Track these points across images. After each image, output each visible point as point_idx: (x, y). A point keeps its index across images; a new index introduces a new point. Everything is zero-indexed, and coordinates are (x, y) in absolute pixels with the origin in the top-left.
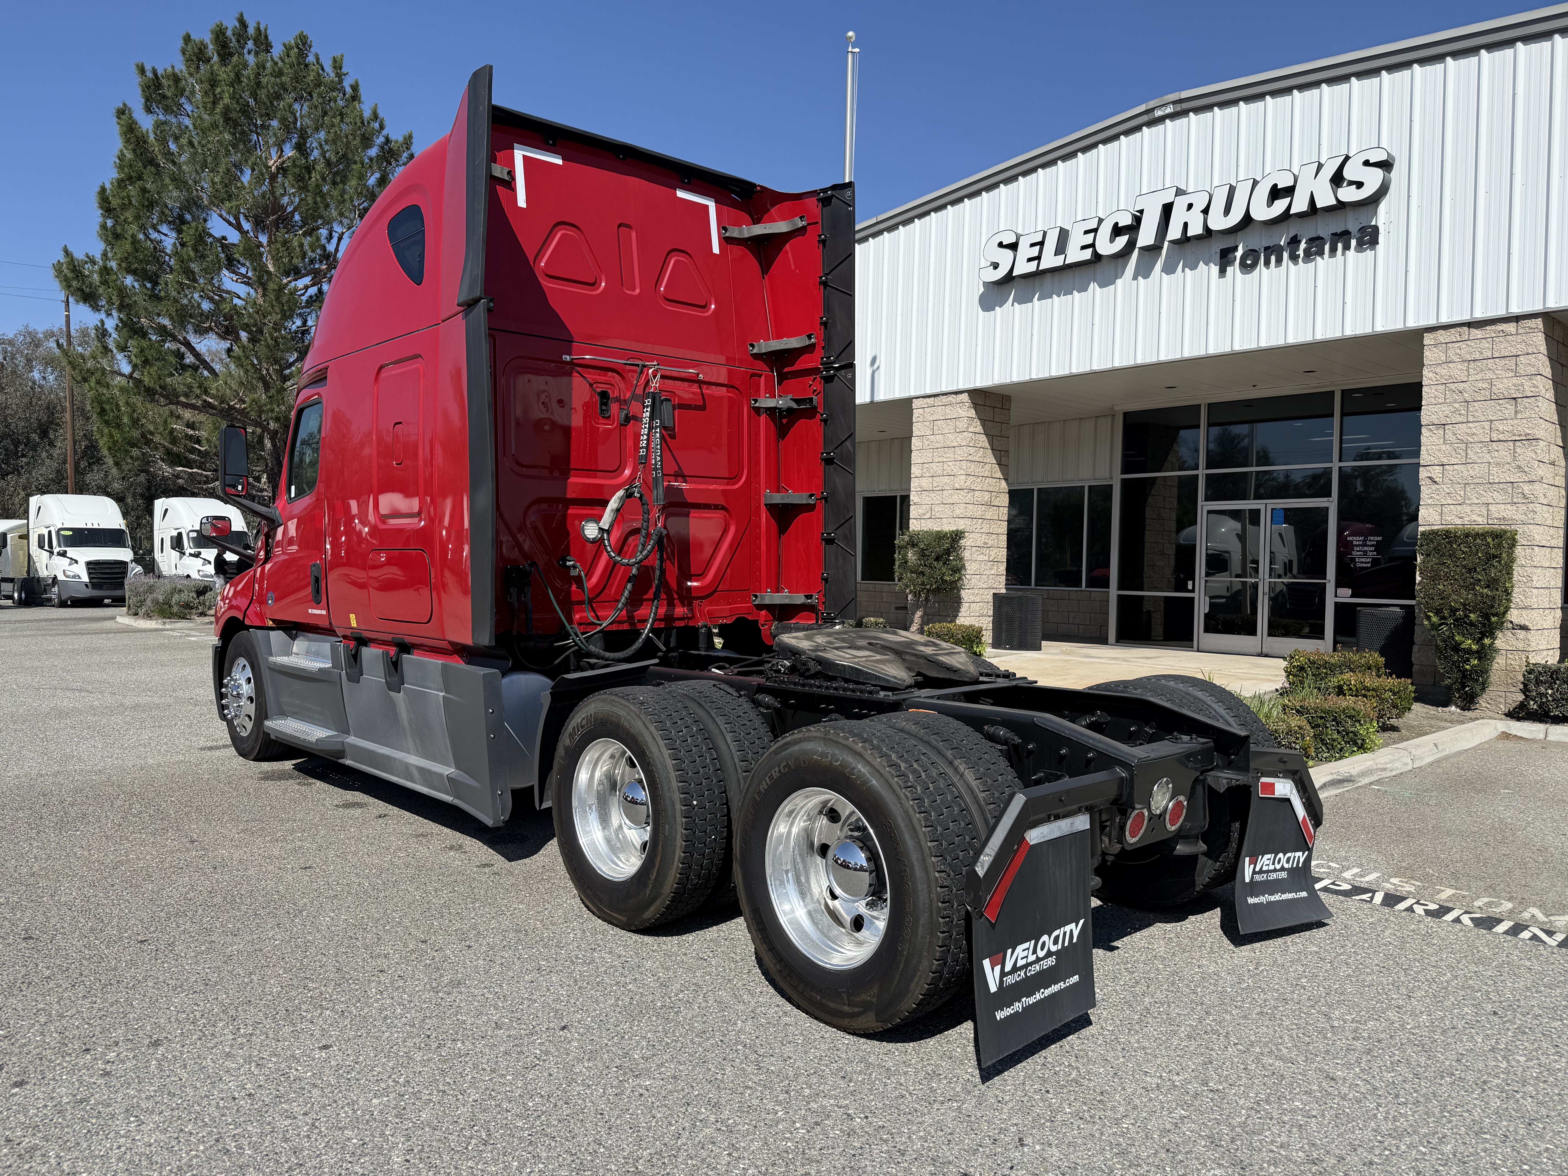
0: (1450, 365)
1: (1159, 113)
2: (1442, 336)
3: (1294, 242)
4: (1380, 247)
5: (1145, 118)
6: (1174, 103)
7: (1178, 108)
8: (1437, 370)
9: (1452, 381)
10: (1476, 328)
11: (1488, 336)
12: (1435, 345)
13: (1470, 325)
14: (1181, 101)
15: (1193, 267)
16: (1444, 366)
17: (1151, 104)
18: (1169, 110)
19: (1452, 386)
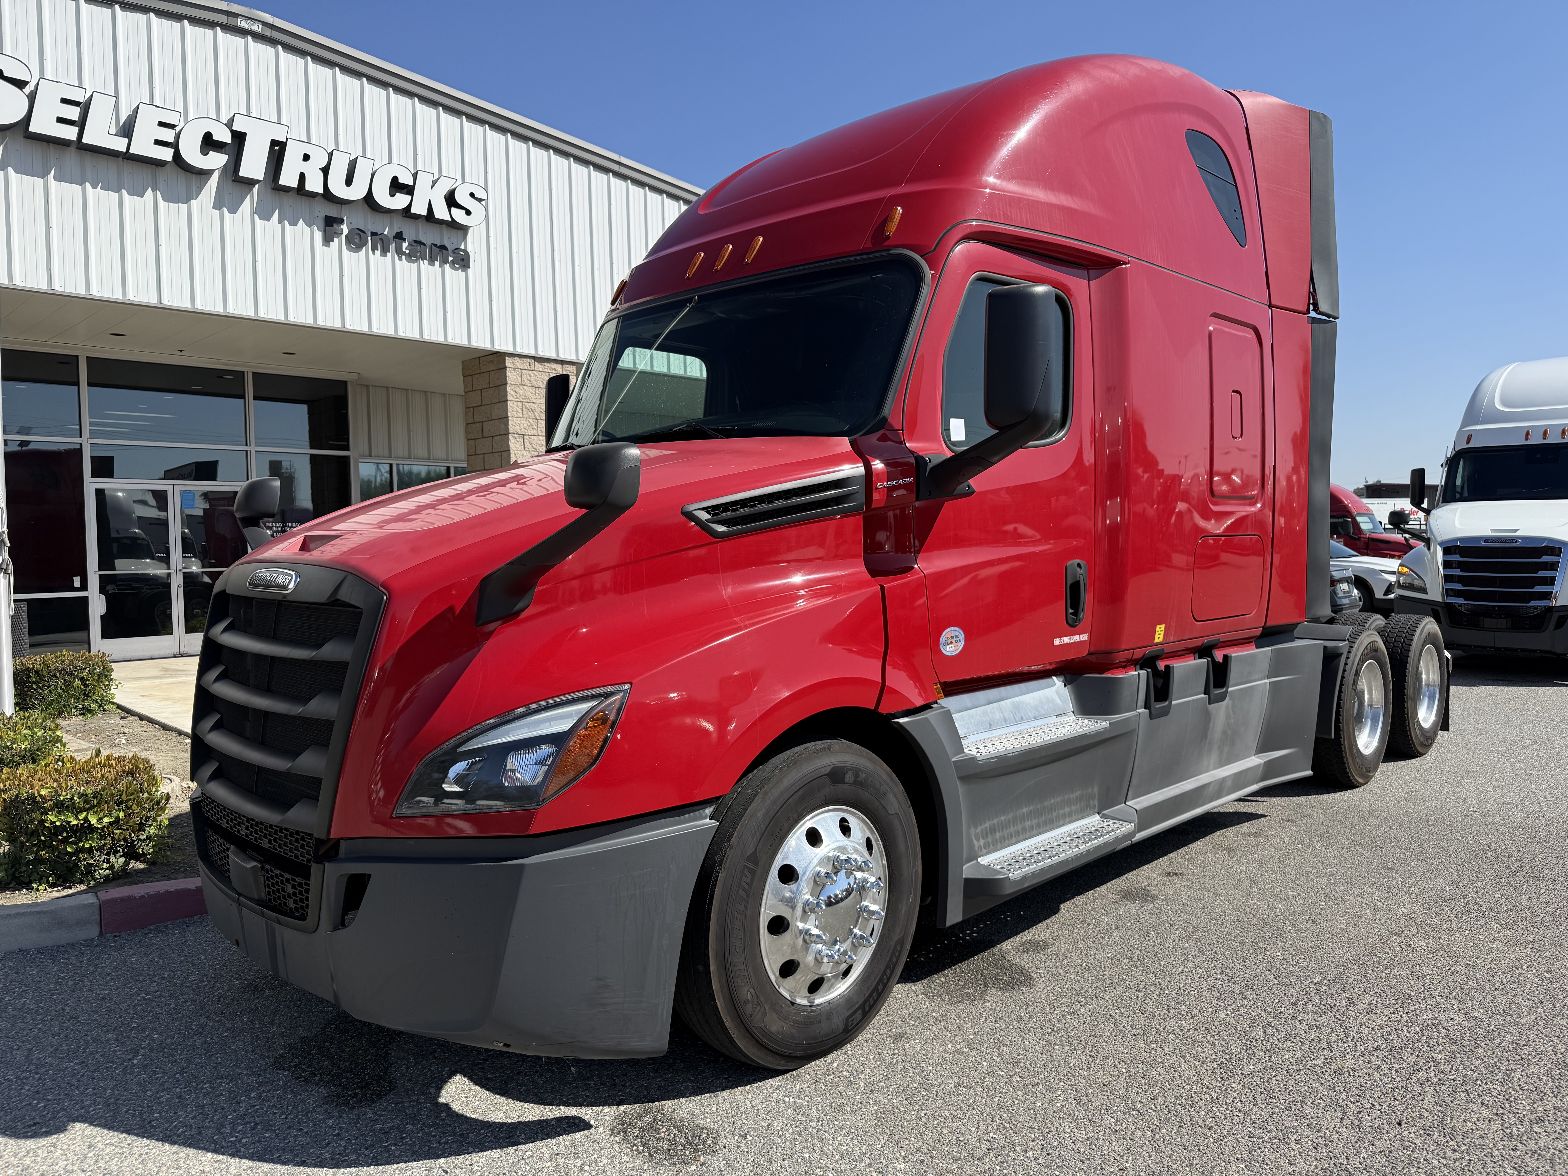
0: (525, 387)
1: (243, 24)
2: (518, 362)
3: (399, 236)
4: (470, 271)
5: (223, 19)
6: (264, 24)
7: (268, 32)
8: (517, 390)
9: (526, 400)
10: (538, 362)
11: (546, 370)
12: (514, 369)
13: (534, 358)
14: (272, 27)
15: (294, 223)
16: (521, 387)
17: (235, 8)
18: (257, 28)
19: (527, 405)
